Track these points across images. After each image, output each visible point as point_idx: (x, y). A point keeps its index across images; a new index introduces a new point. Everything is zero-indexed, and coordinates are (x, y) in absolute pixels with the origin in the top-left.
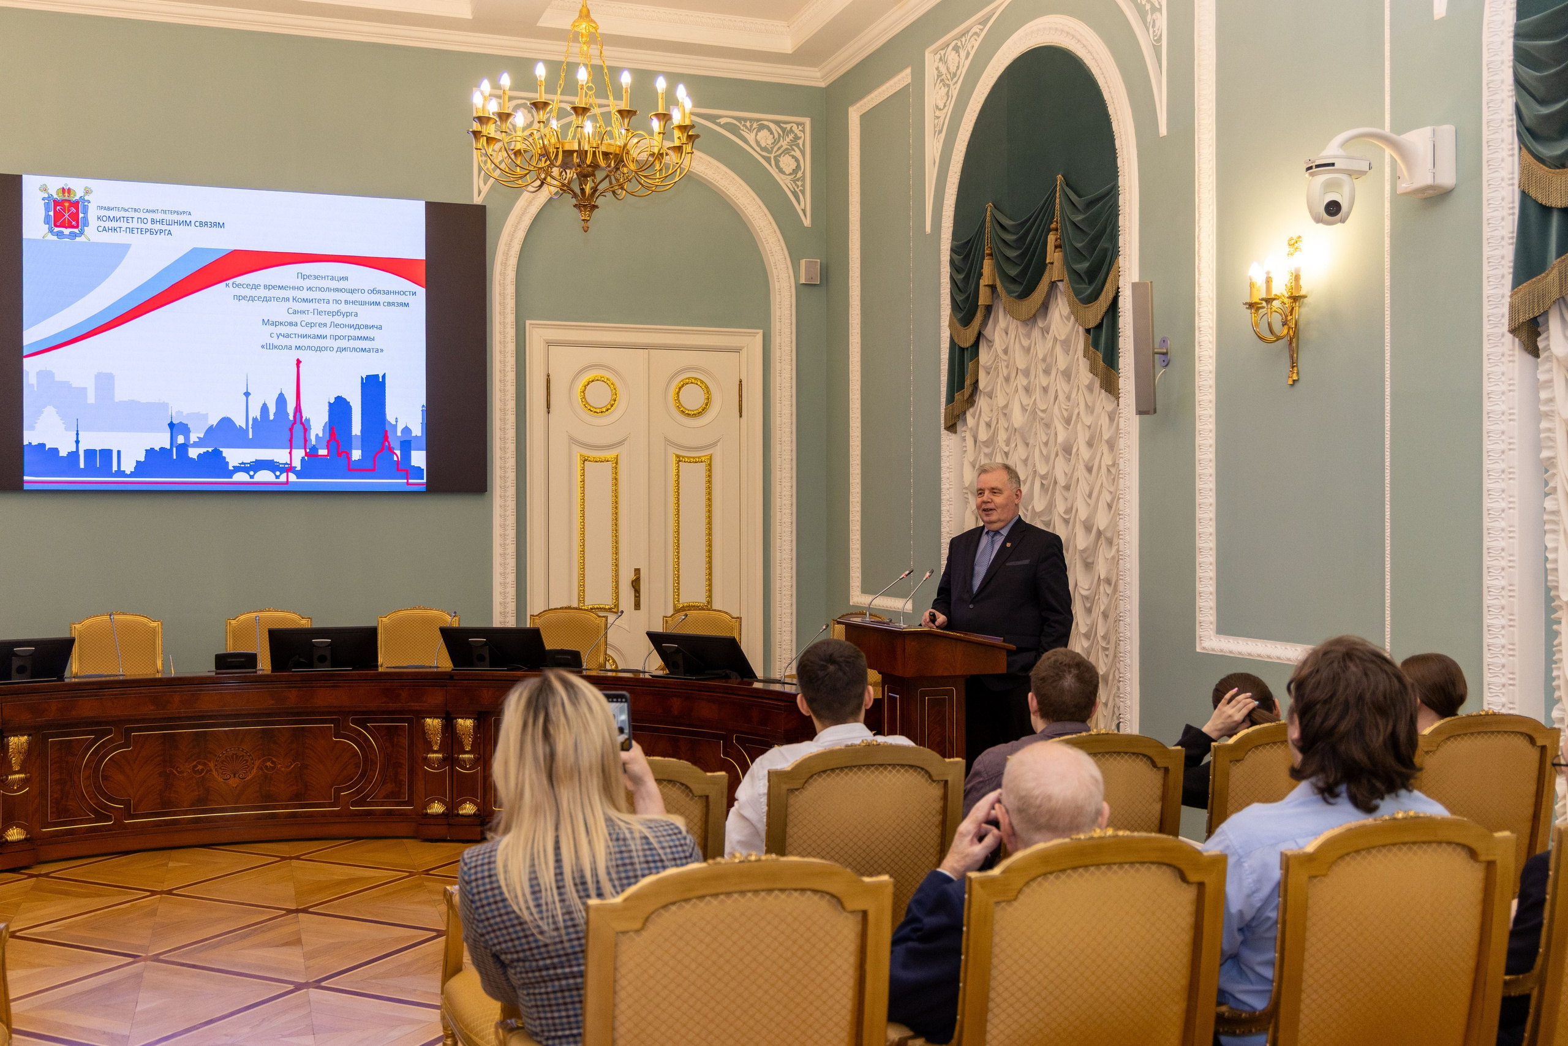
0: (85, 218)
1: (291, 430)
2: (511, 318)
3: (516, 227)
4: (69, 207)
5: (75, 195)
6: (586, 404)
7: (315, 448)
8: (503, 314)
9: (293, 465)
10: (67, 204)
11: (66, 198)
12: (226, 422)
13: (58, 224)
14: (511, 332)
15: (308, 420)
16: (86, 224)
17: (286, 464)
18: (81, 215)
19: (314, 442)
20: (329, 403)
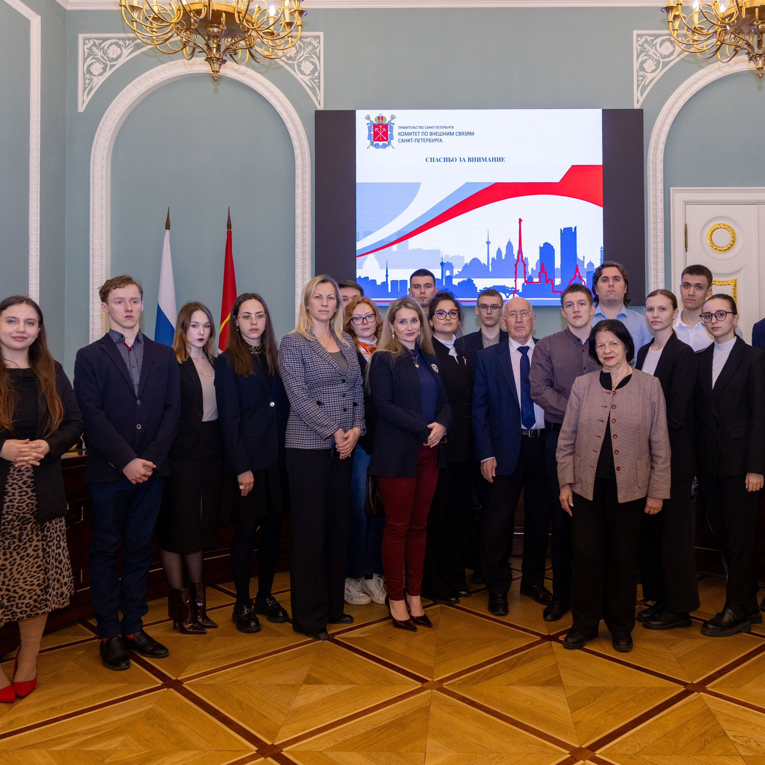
0: (392, 135)
1: (516, 266)
2: (660, 186)
3: (663, 123)
5: (386, 121)
6: (713, 245)
7: (531, 278)
8: (655, 183)
9: (517, 289)
10: (381, 127)
11: (381, 122)
12: (475, 261)
13: (376, 139)
14: (660, 196)
15: (526, 259)
16: (392, 138)
17: (513, 288)
18: (389, 133)
19: (530, 274)
20: (540, 247)
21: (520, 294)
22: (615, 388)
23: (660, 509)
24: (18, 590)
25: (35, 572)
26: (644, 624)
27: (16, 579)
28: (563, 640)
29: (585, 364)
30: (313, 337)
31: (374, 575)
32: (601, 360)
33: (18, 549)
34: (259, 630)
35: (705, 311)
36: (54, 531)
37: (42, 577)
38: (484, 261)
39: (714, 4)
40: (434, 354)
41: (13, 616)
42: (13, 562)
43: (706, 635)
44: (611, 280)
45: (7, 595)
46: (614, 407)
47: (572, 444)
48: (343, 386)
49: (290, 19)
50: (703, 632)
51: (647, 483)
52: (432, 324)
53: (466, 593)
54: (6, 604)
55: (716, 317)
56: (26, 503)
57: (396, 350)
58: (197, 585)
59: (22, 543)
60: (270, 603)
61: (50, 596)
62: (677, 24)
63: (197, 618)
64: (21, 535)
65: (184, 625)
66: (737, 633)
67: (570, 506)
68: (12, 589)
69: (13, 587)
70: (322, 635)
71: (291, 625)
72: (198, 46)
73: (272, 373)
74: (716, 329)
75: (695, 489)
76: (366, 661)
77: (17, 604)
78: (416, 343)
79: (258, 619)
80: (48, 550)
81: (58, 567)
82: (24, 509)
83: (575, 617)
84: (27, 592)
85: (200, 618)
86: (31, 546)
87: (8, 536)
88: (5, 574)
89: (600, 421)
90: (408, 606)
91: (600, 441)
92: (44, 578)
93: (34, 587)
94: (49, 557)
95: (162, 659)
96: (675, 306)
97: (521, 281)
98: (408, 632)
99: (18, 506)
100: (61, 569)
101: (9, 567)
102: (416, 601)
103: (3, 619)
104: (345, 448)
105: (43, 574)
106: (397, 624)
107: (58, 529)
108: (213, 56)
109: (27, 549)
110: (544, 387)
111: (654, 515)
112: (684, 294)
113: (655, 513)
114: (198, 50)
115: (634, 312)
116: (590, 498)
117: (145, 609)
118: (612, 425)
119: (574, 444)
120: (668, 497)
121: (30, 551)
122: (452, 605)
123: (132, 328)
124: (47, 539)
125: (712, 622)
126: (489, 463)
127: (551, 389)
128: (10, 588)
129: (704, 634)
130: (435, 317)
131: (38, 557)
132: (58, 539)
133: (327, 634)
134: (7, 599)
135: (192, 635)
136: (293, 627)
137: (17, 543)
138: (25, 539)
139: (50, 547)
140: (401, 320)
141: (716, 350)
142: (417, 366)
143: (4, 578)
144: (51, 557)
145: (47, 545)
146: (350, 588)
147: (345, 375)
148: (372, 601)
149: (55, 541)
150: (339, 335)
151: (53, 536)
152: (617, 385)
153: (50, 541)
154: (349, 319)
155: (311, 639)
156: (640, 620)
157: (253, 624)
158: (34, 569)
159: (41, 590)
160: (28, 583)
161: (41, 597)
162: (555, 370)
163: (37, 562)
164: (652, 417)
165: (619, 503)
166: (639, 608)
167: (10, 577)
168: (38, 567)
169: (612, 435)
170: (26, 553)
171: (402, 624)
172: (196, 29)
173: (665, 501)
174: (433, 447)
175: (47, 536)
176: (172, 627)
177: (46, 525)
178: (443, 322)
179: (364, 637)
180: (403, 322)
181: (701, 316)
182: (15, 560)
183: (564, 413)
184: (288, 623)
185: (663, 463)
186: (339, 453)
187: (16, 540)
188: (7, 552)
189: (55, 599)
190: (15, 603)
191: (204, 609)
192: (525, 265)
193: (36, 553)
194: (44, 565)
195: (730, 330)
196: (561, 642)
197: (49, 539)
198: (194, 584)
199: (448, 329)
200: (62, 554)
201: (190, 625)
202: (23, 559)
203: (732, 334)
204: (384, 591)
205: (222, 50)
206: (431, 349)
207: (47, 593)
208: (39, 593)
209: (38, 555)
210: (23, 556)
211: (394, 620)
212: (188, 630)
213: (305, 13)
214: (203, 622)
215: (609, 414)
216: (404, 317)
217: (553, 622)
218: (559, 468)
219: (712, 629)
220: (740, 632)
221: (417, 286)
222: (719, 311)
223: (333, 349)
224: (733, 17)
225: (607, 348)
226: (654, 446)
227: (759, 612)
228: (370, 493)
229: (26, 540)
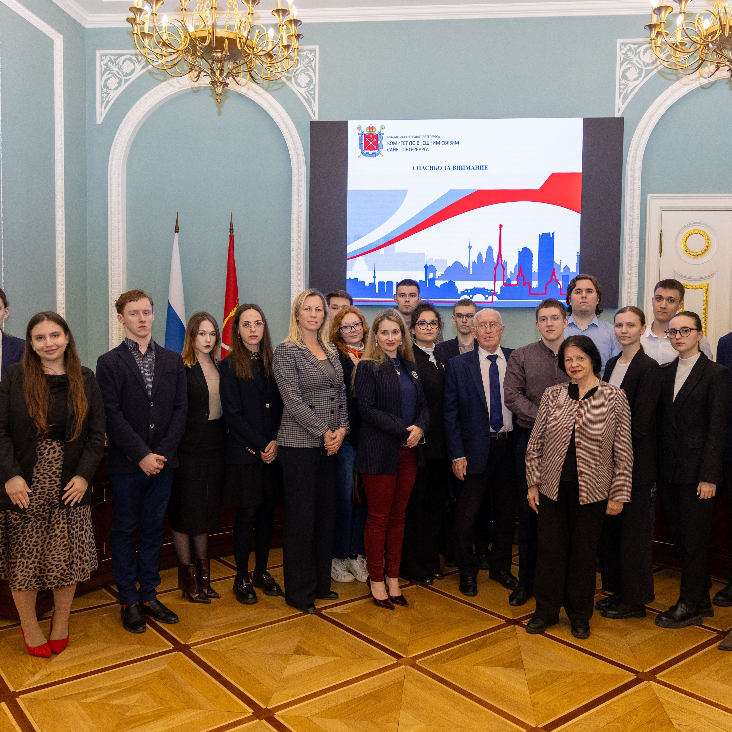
0: (381, 144)
1: (496, 268)
2: (638, 193)
4: (373, 138)
5: (376, 131)
6: (687, 250)
7: (509, 280)
8: (633, 190)
9: (496, 291)
10: (371, 136)
11: (371, 132)
12: (457, 265)
13: (366, 148)
14: (637, 202)
15: (505, 263)
16: (381, 147)
17: (492, 290)
18: (379, 142)
19: (509, 276)
20: (519, 251)
21: (499, 297)
22: (582, 398)
23: (621, 511)
24: (48, 565)
25: (62, 550)
26: (601, 613)
27: (45, 555)
28: (526, 624)
29: (556, 375)
30: (304, 346)
31: (358, 556)
32: (569, 373)
33: (48, 529)
34: (256, 602)
35: (670, 328)
36: (78, 516)
37: (68, 554)
38: (465, 264)
39: (698, 21)
40: (415, 362)
41: (43, 585)
42: (44, 540)
43: (660, 626)
44: (584, 292)
45: (39, 567)
46: (579, 416)
47: (540, 449)
48: (332, 391)
49: (288, 42)
50: (656, 623)
51: (607, 486)
52: (413, 333)
53: (440, 575)
54: (38, 575)
55: (680, 332)
56: (55, 490)
57: (379, 358)
58: (202, 562)
59: (51, 525)
60: (266, 578)
61: (74, 571)
62: (659, 40)
63: (203, 590)
64: (50, 517)
65: (191, 595)
66: (689, 625)
67: (536, 505)
68: (43, 563)
69: (44, 561)
70: (311, 610)
71: (284, 599)
72: (204, 71)
73: (267, 376)
74: (680, 344)
75: (654, 493)
76: (348, 636)
77: (47, 576)
78: (398, 351)
79: (255, 592)
80: (72, 532)
81: (81, 547)
82: (53, 495)
83: (538, 604)
84: (55, 566)
85: (205, 589)
86: (58, 528)
87: (40, 518)
88: (37, 549)
89: (566, 428)
90: (387, 586)
91: (565, 448)
92: (69, 556)
93: (61, 563)
94: (73, 537)
95: (173, 625)
96: (643, 322)
97: (500, 283)
98: (386, 610)
99: (49, 493)
100: (83, 548)
101: (41, 544)
102: (394, 583)
103: (36, 587)
104: (333, 446)
105: (68, 552)
106: (377, 602)
107: (82, 514)
108: (217, 80)
109: (55, 530)
110: (516, 395)
111: (614, 515)
112: (656, 307)
113: (615, 514)
114: (203, 74)
115: (605, 322)
116: (555, 499)
117: (158, 580)
118: (576, 433)
119: (541, 449)
120: (628, 500)
121: (57, 532)
122: (426, 586)
123: (144, 337)
124: (71, 522)
125: (666, 614)
126: (460, 463)
127: (523, 397)
128: (41, 561)
129: (657, 625)
130: (417, 327)
131: (64, 537)
132: (82, 522)
133: (315, 609)
134: (39, 571)
135: (199, 604)
136: (286, 600)
137: (47, 524)
138: (53, 521)
139: (74, 530)
140: (383, 331)
141: (680, 365)
142: (399, 373)
143: (36, 552)
144: (75, 538)
145: (72, 528)
146: (337, 567)
147: (333, 381)
148: (355, 579)
149: (78, 524)
150: (326, 343)
151: (76, 520)
152: (584, 395)
153: (74, 525)
154: (338, 328)
155: (301, 612)
156: (597, 608)
157: (251, 596)
158: (61, 548)
159: (67, 566)
160: (56, 559)
161: (67, 572)
162: (528, 380)
163: (63, 542)
164: (617, 426)
165: (581, 505)
166: (598, 597)
167: (41, 552)
168: (64, 546)
169: (576, 442)
170: (55, 533)
171: (382, 603)
172: (201, 55)
173: (625, 504)
174: (412, 448)
175: (71, 520)
176: (182, 595)
177: (71, 510)
178: (425, 331)
179: (347, 613)
180: (385, 332)
181: (666, 332)
182: (45, 538)
183: (534, 420)
184: (282, 597)
185: (624, 469)
186: (327, 451)
187: (46, 521)
188: (39, 531)
189: (78, 573)
190: (45, 575)
191: (209, 581)
192: (504, 268)
193: (62, 534)
194: (69, 544)
195: (694, 346)
196: (523, 626)
197: (73, 523)
198: (199, 560)
199: (429, 338)
200: (84, 536)
201: (197, 595)
202: (52, 539)
203: (696, 349)
204: (367, 571)
205: (225, 74)
206: (412, 357)
207: (71, 568)
208: (65, 568)
209: (64, 535)
210: (52, 536)
211: (374, 598)
212: (195, 599)
213: (302, 36)
214: (208, 593)
215: (575, 422)
216: (386, 329)
217: (517, 607)
218: (528, 470)
219: (665, 621)
220: (692, 624)
221: (403, 295)
222: (684, 327)
223: (322, 357)
224: (716, 34)
225: (574, 362)
226: (617, 453)
227: (711, 606)
228: (356, 485)
229: (55, 522)
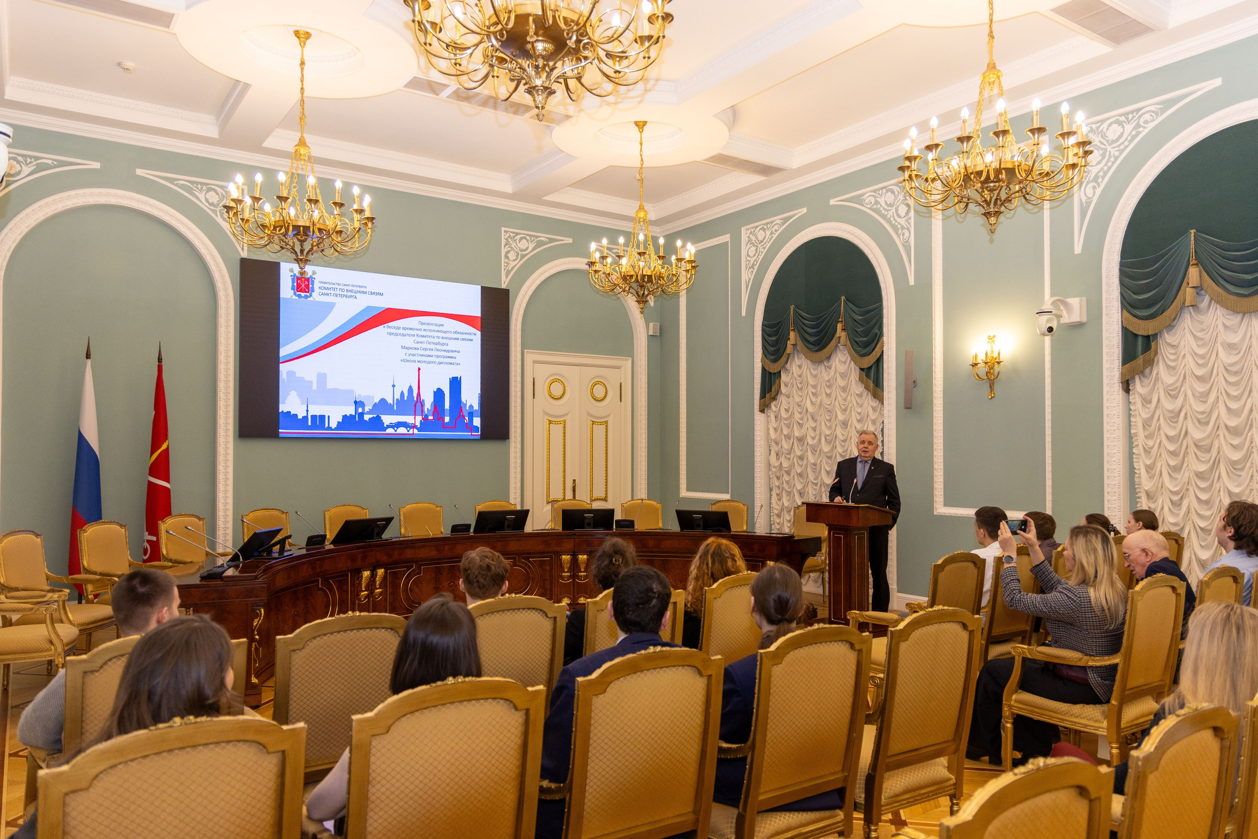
0: (313, 288)
1: (415, 406)
2: (519, 348)
4: (305, 281)
5: (307, 275)
7: (427, 416)
8: (516, 346)
10: (303, 280)
12: (383, 401)
13: (299, 290)
14: (519, 356)
15: (423, 401)
16: (313, 291)
18: (310, 286)
21: (419, 430)
38: (390, 401)
97: (419, 418)
192: (422, 406)
